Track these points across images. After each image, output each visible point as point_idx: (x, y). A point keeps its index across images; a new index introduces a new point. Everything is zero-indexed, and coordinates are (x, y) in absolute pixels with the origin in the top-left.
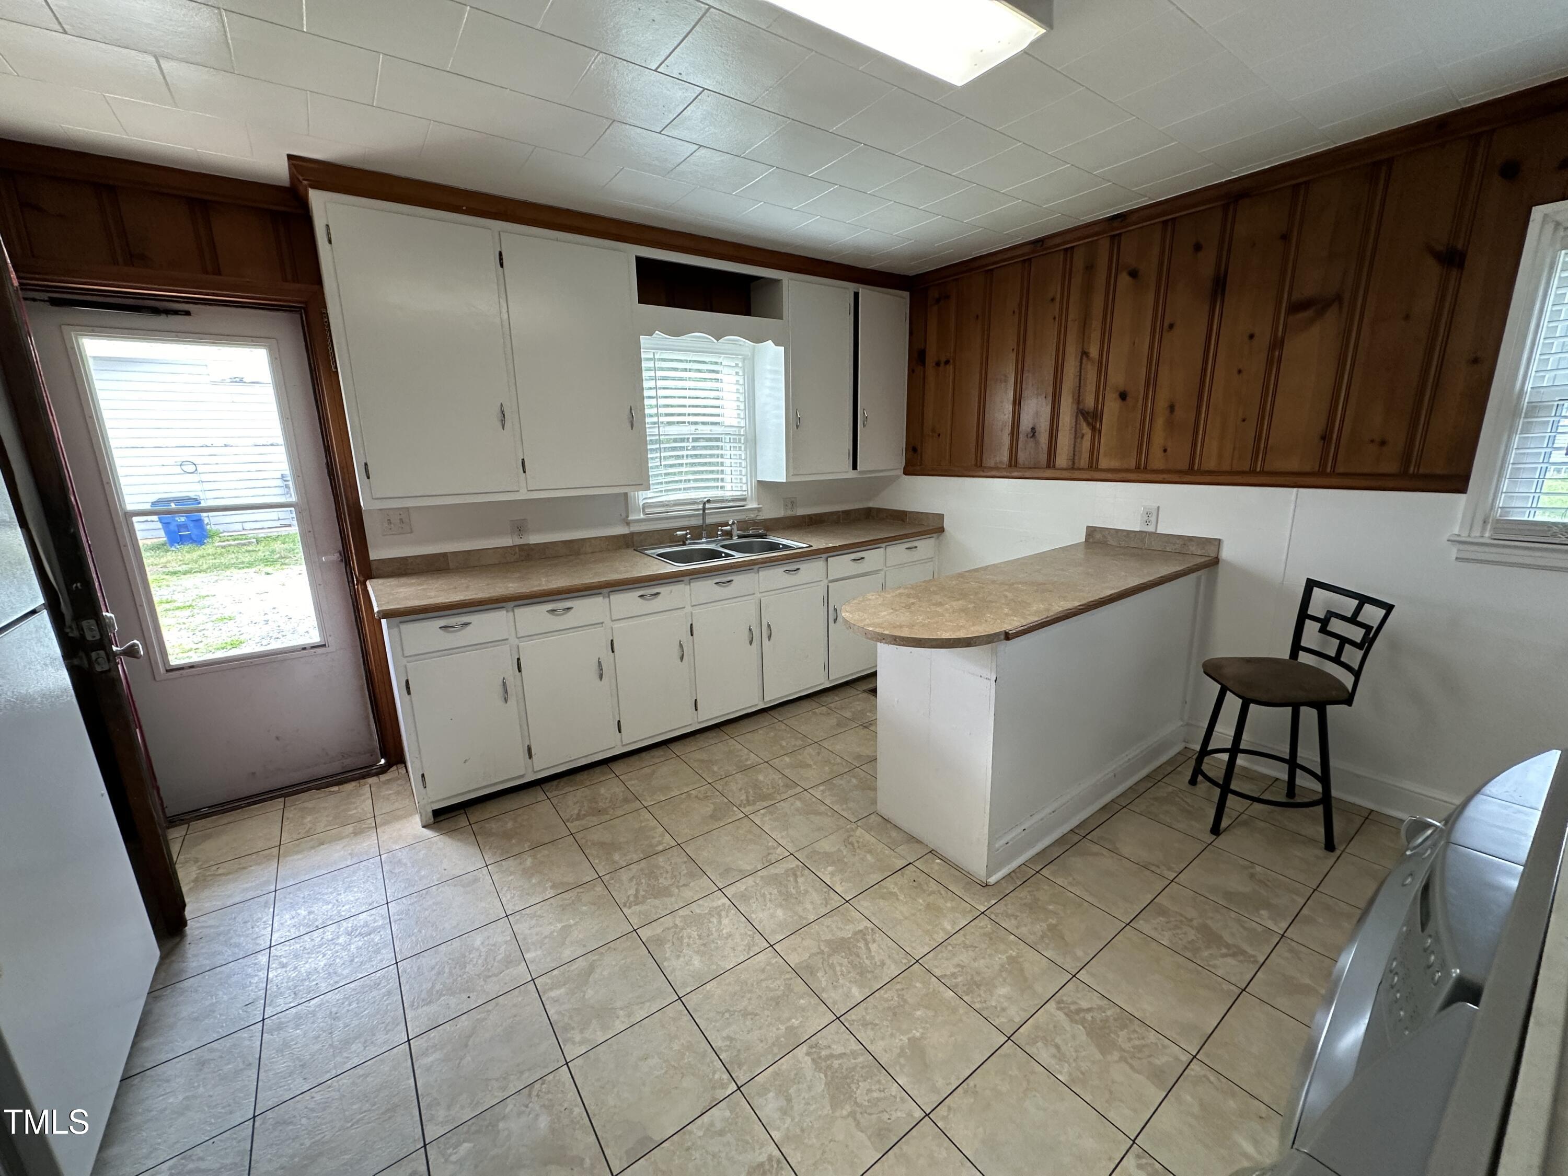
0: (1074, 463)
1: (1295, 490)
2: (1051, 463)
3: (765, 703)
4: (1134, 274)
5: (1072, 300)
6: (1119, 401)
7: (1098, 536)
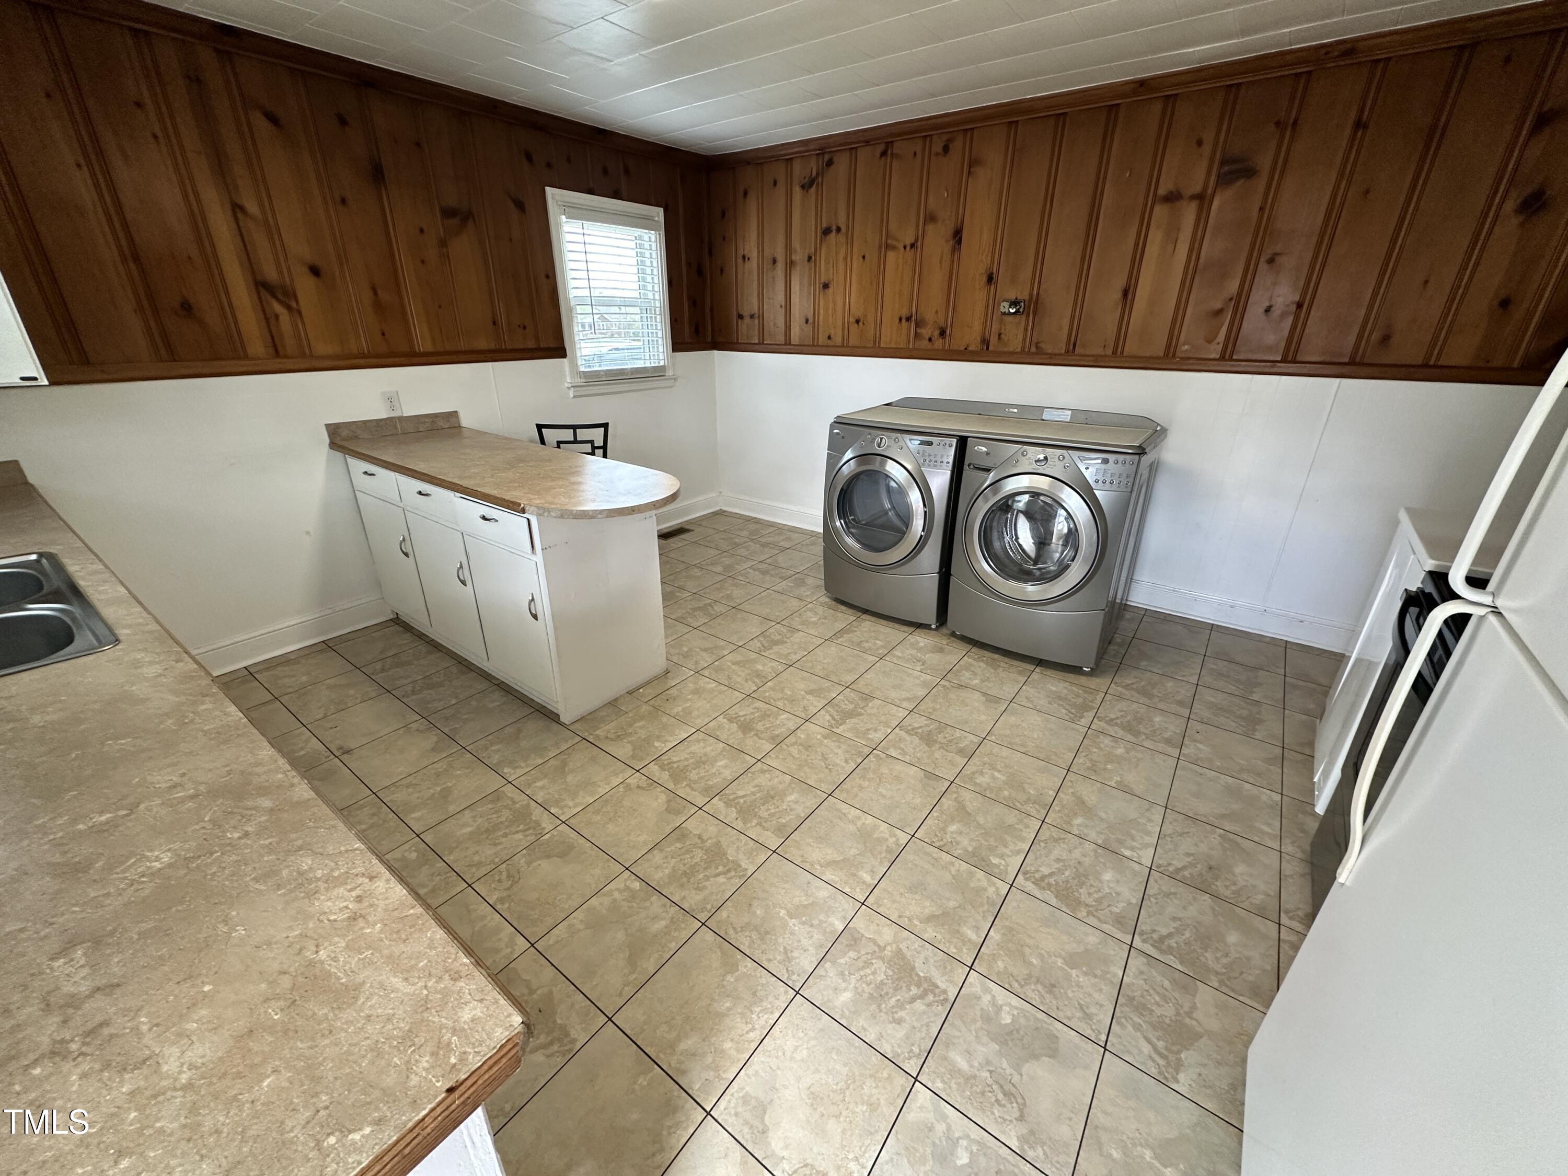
0: (276, 349)
5: (179, 119)
6: (311, 276)
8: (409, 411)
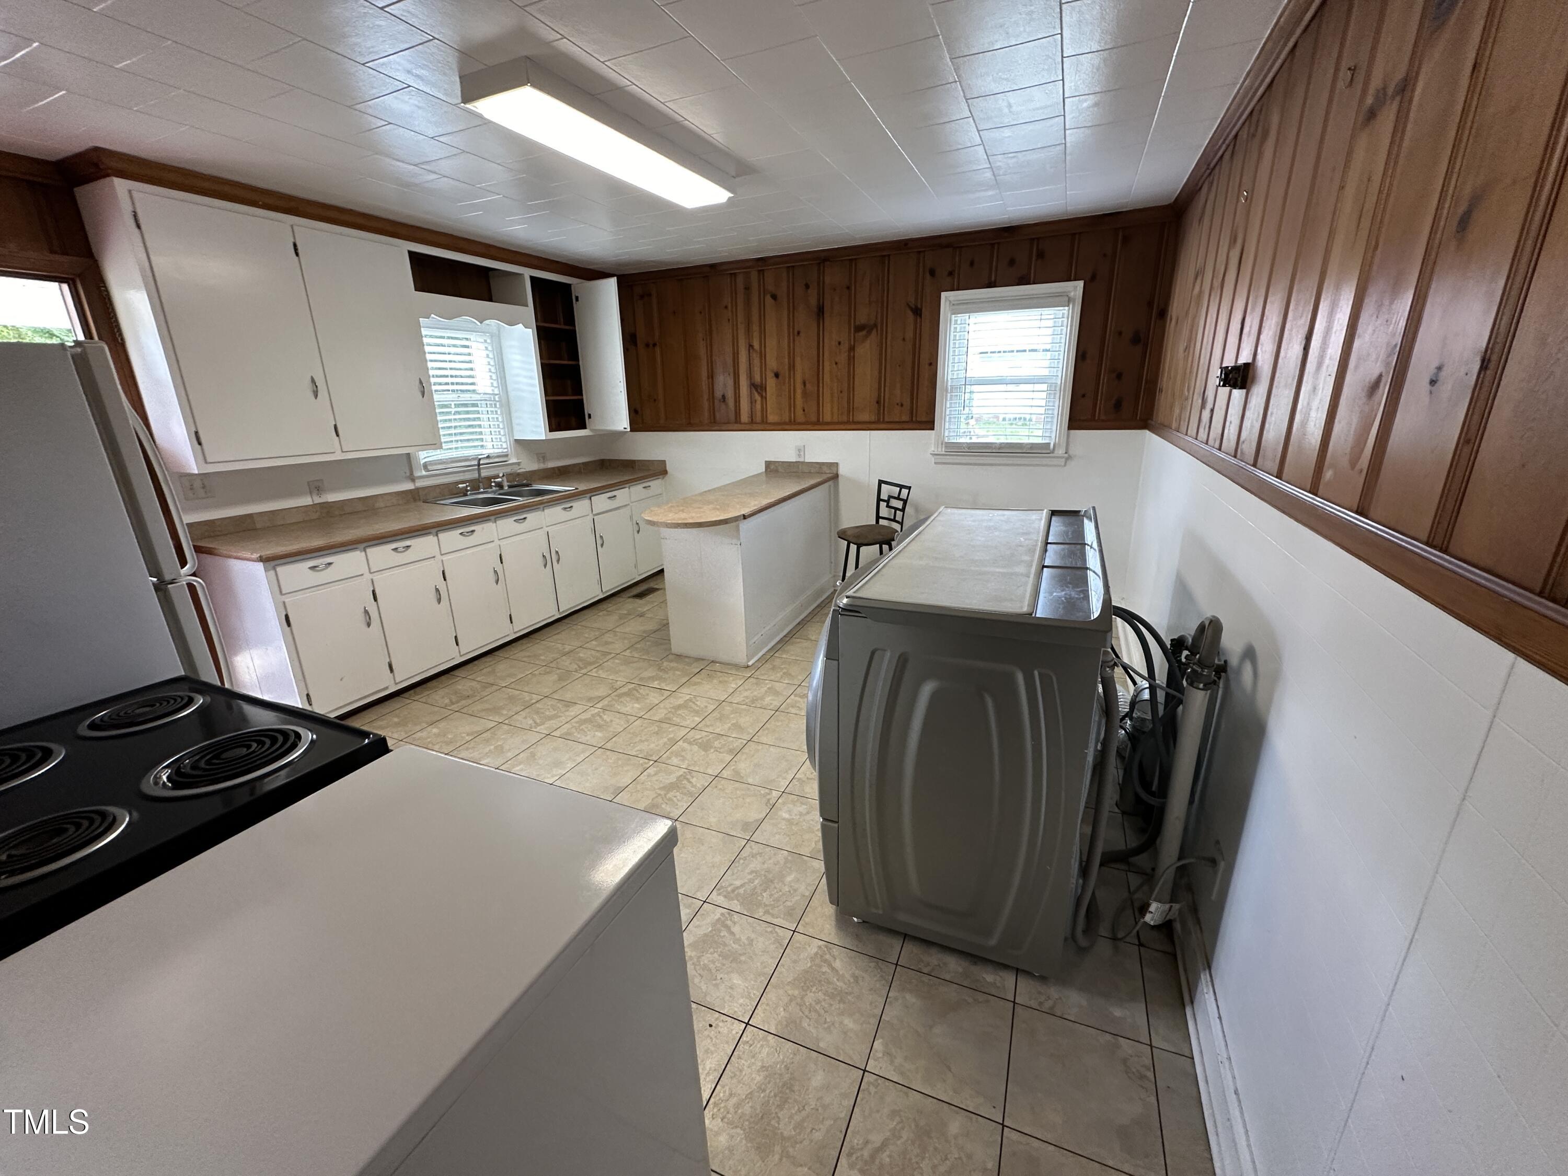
0: (752, 420)
1: (868, 432)
2: (737, 420)
3: (560, 613)
4: (774, 297)
5: (738, 308)
6: (775, 378)
7: (772, 467)
8: (809, 459)
